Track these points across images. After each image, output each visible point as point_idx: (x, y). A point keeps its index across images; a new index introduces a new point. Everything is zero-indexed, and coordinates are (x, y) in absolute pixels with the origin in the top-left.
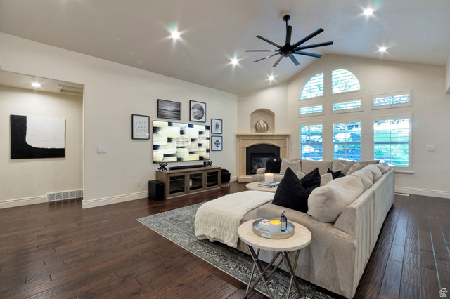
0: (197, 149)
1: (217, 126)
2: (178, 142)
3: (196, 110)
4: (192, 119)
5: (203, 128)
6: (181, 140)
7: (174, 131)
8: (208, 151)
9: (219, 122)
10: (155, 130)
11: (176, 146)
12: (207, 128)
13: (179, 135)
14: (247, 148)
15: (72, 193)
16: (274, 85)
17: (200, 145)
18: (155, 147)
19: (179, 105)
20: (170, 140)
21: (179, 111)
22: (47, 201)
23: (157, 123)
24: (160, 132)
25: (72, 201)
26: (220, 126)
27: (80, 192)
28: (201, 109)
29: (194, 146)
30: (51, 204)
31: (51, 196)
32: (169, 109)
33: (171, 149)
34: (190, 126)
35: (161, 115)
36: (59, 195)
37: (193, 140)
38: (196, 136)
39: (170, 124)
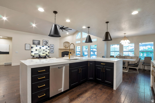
0: (45, 52)
1: (52, 46)
2: (39, 51)
3: (45, 42)
4: (44, 44)
5: (47, 47)
6: (40, 50)
7: (38, 48)
8: (49, 53)
9: (53, 45)
10: (32, 47)
11: (38, 51)
12: (49, 47)
13: (39, 49)
14: (62, 52)
15: (9, 63)
16: (68, 35)
17: (46, 51)
18: (32, 52)
19: (39, 41)
20: (36, 50)
21: (39, 43)
22: (4, 64)
23: (32, 46)
24: (33, 48)
25: (9, 65)
26: (53, 46)
27: (11, 63)
28: (47, 42)
29: (44, 52)
30: (5, 65)
31: (5, 63)
32: (36, 42)
33: (37, 52)
34: (43, 46)
35: (34, 44)
36: (7, 63)
37: (44, 50)
38: (45, 49)
39: (36, 46)
